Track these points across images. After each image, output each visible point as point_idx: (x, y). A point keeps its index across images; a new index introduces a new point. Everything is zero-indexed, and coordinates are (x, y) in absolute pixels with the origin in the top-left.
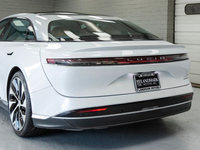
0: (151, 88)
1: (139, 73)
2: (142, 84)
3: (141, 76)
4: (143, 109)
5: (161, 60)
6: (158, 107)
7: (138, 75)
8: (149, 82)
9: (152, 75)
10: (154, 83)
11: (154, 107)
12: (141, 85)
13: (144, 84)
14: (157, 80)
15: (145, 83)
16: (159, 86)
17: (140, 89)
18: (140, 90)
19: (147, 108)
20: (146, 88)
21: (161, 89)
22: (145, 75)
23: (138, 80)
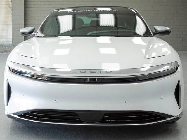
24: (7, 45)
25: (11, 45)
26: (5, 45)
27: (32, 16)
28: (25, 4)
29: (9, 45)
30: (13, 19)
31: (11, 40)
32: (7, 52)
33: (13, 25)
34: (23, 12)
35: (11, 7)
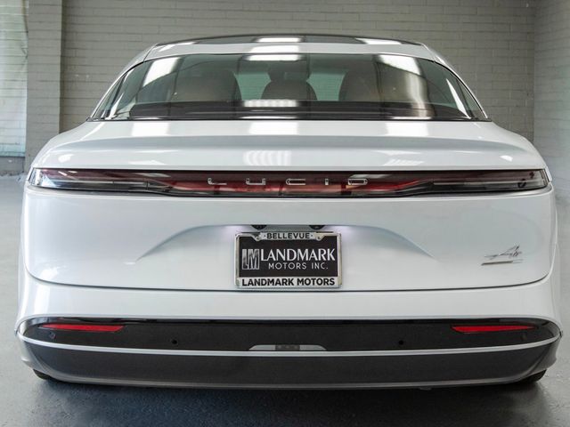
0: (295, 282)
1: (255, 226)
2: (264, 264)
3: (263, 236)
4: (252, 349)
6: (321, 348)
7: (252, 233)
8: (296, 261)
9: (314, 236)
10: (317, 266)
11: (302, 347)
12: (256, 268)
13: (271, 266)
14: (330, 255)
15: (275, 262)
16: (336, 278)
17: (247, 280)
18: (246, 282)
19: (273, 347)
20: (275, 279)
21: (343, 288)
22: (283, 236)
23: (250, 251)
24: (11, 155)
25: (22, 155)
26: (7, 155)
27: (85, 74)
28: (64, 40)
29: (16, 155)
30: (29, 82)
31: (23, 141)
32: (11, 175)
33: (29, 98)
34: (58, 60)
35: (26, 47)
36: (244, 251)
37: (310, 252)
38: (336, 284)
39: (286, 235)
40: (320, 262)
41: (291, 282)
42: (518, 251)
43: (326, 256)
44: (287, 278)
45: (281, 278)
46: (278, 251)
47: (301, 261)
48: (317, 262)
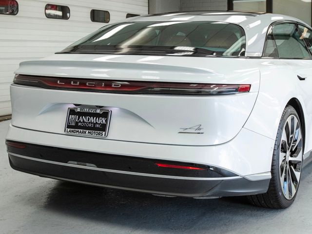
0: (87, 132)
1: (75, 105)
2: (77, 123)
3: (79, 110)
4: (69, 162)
5: (113, 88)
6: (95, 166)
7: (74, 108)
8: (89, 123)
9: (98, 111)
10: (98, 126)
11: (87, 164)
12: (73, 124)
13: (79, 124)
14: (104, 121)
15: (82, 122)
16: (104, 133)
17: (69, 130)
19: (76, 163)
20: (80, 130)
21: (108, 138)
22: (86, 110)
23: (73, 116)
36: (71, 116)
37: (96, 119)
38: (103, 136)
39: (88, 110)
40: (99, 124)
41: (85, 132)
42: (201, 127)
43: (102, 121)
44: (84, 130)
45: (82, 130)
46: (84, 117)
47: (92, 123)
48: (98, 124)
